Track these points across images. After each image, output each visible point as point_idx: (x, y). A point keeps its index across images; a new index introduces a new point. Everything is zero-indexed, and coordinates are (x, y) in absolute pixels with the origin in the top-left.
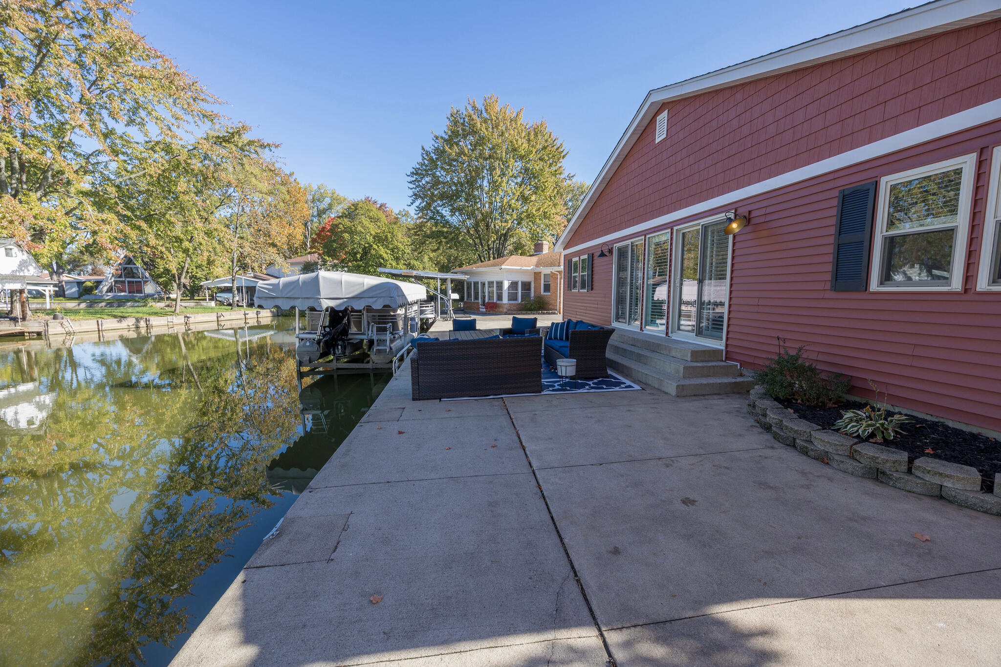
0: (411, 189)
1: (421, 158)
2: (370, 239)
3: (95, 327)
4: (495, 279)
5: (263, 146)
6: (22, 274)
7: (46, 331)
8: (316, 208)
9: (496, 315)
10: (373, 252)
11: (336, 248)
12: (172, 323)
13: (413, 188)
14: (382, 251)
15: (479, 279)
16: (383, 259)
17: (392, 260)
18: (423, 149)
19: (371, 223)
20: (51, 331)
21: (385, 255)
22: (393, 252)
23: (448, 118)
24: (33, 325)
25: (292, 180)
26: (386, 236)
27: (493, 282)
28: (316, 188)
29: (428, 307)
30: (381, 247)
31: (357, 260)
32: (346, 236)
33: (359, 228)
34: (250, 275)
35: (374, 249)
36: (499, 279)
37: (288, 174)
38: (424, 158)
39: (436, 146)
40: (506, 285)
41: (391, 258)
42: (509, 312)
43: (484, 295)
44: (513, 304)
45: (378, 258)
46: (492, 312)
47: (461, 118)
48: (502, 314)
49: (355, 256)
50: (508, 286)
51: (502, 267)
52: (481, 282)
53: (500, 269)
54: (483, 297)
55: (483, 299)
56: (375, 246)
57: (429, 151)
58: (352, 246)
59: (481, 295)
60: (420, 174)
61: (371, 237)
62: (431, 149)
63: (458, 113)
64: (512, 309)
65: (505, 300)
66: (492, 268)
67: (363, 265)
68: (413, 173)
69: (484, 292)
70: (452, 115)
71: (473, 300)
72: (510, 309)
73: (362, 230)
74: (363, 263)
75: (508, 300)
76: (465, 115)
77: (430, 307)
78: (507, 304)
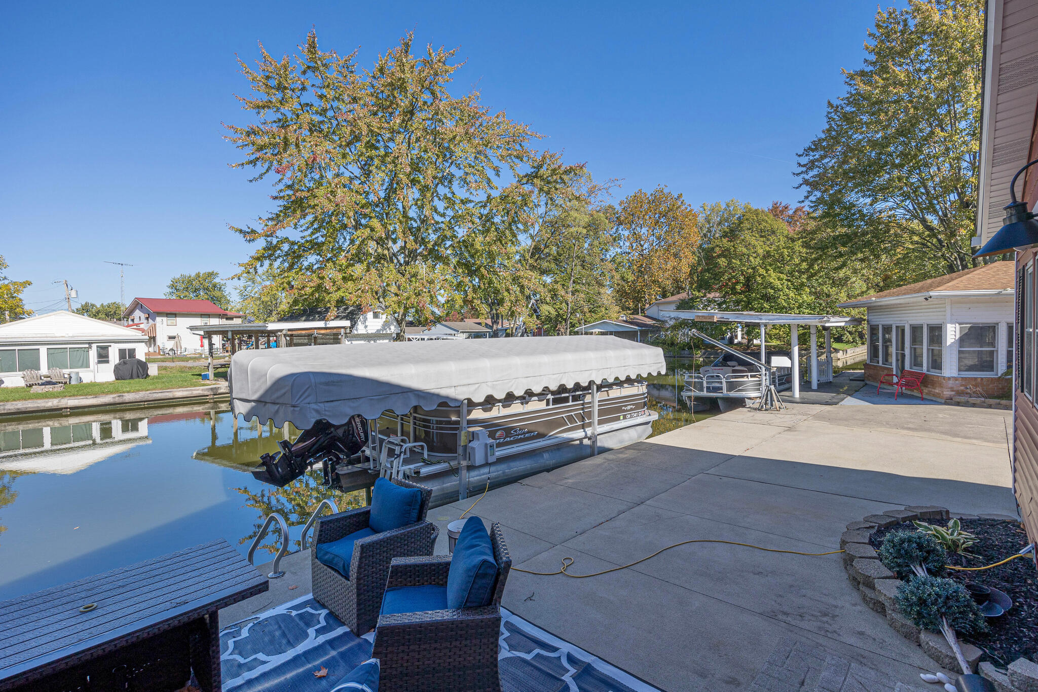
0: (798, 174)
1: (826, 120)
2: (756, 262)
4: (925, 318)
6: (384, 332)
9: (923, 400)
10: (759, 279)
13: (802, 172)
14: (773, 277)
15: (892, 320)
16: (772, 288)
17: (789, 288)
18: (830, 104)
19: (761, 239)
21: (777, 283)
22: (792, 276)
25: (679, 203)
26: (782, 254)
27: (921, 327)
28: (723, 206)
29: (747, 377)
30: (771, 272)
32: (722, 262)
33: (742, 249)
35: (760, 275)
36: (934, 321)
37: (676, 197)
38: (830, 119)
39: (852, 90)
40: (952, 334)
41: (788, 285)
42: (958, 399)
43: (903, 356)
44: (976, 379)
45: (765, 288)
46: (916, 393)
47: (899, 23)
48: (939, 400)
49: (733, 289)
50: (958, 337)
51: (932, 293)
52: (897, 327)
53: (926, 299)
54: (900, 358)
55: (900, 362)
56: (762, 271)
57: (840, 105)
58: (730, 274)
59: (897, 354)
60: (824, 148)
61: (758, 259)
62: (842, 100)
63: (893, 15)
64: (969, 391)
65: (950, 368)
66: (910, 296)
67: (745, 299)
68: (810, 148)
69: (903, 349)
70: (878, 26)
71: (881, 362)
72: (962, 391)
73: (745, 250)
74: (746, 297)
75: (960, 370)
76: (907, 13)
77: (752, 376)
78: (956, 379)
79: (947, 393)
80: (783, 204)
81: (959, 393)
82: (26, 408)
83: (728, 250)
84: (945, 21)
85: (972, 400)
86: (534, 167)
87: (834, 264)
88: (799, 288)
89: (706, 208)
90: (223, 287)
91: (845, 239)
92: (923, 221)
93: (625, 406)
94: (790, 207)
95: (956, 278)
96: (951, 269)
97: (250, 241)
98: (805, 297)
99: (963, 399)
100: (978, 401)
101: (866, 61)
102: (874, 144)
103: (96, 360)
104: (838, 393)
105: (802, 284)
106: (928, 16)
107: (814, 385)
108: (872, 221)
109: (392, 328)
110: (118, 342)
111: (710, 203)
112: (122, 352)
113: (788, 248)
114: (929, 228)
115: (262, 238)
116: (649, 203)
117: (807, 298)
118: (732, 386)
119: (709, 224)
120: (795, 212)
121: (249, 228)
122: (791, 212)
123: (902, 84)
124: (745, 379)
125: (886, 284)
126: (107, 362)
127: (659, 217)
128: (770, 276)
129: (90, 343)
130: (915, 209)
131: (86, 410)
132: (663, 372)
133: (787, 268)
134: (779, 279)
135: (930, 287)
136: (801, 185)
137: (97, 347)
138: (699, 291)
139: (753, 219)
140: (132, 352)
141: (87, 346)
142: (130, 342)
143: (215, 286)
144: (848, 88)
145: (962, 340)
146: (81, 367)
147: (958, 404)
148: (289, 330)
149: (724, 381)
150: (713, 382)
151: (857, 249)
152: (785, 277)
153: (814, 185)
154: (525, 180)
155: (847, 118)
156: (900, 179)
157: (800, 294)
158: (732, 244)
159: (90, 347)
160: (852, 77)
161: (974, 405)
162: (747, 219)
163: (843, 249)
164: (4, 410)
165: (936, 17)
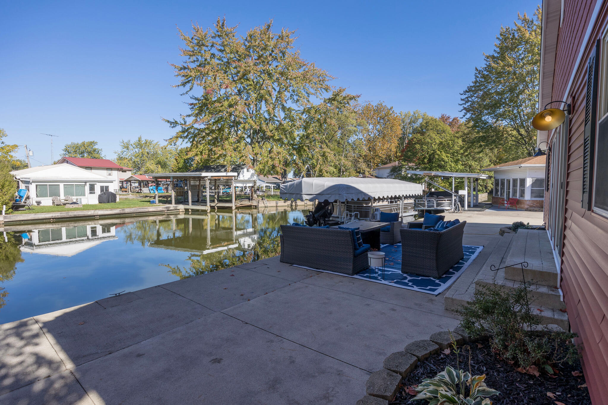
0: (461, 105)
1: (474, 77)
2: (435, 147)
3: (275, 205)
4: (518, 176)
5: (351, 99)
6: (252, 179)
7: (258, 205)
8: (412, 128)
9: (517, 210)
10: (437, 156)
11: (411, 155)
12: (306, 204)
13: (463, 104)
14: (444, 156)
15: (505, 177)
16: (443, 161)
17: (451, 162)
18: (476, 69)
19: (438, 135)
20: (260, 205)
21: (446, 159)
22: (453, 155)
23: (497, 38)
24: (254, 203)
25: (391, 112)
26: (448, 144)
27: (517, 180)
28: (412, 114)
29: (445, 200)
30: (443, 153)
31: (425, 164)
32: (418, 146)
34: (360, 176)
35: (437, 154)
36: (522, 177)
37: (390, 108)
38: (476, 77)
39: (488, 64)
40: (529, 182)
41: (451, 160)
42: (530, 208)
43: (509, 192)
44: (537, 200)
45: (440, 161)
46: (514, 208)
47: (511, 35)
48: (523, 210)
49: (423, 161)
50: (531, 183)
51: (522, 165)
52: (507, 180)
53: (520, 167)
54: (508, 193)
55: (508, 195)
56: (438, 152)
57: (481, 70)
58: (421, 153)
59: (507, 191)
60: (473, 91)
61: (436, 146)
62: (483, 68)
63: (508, 30)
64: (534, 205)
65: (528, 196)
66: (513, 166)
67: (429, 167)
68: (466, 91)
69: (509, 189)
70: (501, 35)
71: (499, 195)
72: (532, 206)
73: (429, 141)
74: (429, 165)
75: (531, 197)
76: (515, 30)
77: (447, 200)
78: (529, 201)
79: (526, 207)
80: (447, 116)
81: (531, 206)
82: (79, 215)
83: (420, 140)
84: (531, 37)
85: (535, 209)
86: (333, 95)
87: (477, 150)
88: (457, 161)
89: (402, 114)
90: (100, 151)
91: (483, 139)
92: (518, 131)
93: (409, 207)
94: (451, 117)
95: (531, 159)
96: (530, 154)
97: (173, 127)
98: (459, 166)
99: (532, 209)
100: (538, 209)
101: (495, 51)
102: (498, 93)
103: (89, 192)
104: (483, 208)
105: (458, 160)
106: (524, 34)
107: (472, 205)
108: (496, 130)
109: (255, 177)
110: (100, 182)
111: (404, 111)
112: (102, 188)
113: (451, 140)
114: (521, 135)
115: (180, 126)
116: (374, 110)
117: (460, 167)
118: (438, 205)
119: (404, 123)
120: (453, 120)
121: (174, 120)
122: (451, 120)
123: (511, 66)
124: (444, 201)
125: (500, 160)
126: (94, 193)
127: (380, 120)
128: (442, 155)
129: (86, 182)
130: (514, 124)
131: (106, 217)
132: (422, 194)
133: (451, 151)
134: (447, 157)
135: (521, 163)
136: (462, 110)
137: (89, 184)
138: (405, 162)
139: (434, 124)
140: (107, 187)
141: (84, 184)
142: (106, 182)
143: (95, 151)
144: (485, 62)
145: (533, 185)
146: (81, 195)
147: (530, 211)
148: (212, 177)
149: (435, 202)
150: (430, 203)
151: (489, 144)
152: (450, 156)
153: (467, 110)
154: (327, 101)
155: (484, 76)
156: (509, 112)
157: (457, 165)
158: (423, 137)
159: (85, 185)
160: (488, 57)
161: (536, 211)
162: (431, 124)
163: (482, 144)
164: (68, 215)
165: (527, 35)
